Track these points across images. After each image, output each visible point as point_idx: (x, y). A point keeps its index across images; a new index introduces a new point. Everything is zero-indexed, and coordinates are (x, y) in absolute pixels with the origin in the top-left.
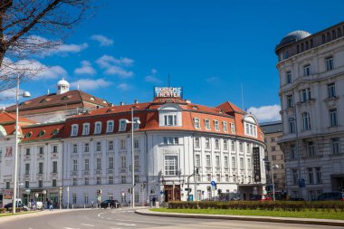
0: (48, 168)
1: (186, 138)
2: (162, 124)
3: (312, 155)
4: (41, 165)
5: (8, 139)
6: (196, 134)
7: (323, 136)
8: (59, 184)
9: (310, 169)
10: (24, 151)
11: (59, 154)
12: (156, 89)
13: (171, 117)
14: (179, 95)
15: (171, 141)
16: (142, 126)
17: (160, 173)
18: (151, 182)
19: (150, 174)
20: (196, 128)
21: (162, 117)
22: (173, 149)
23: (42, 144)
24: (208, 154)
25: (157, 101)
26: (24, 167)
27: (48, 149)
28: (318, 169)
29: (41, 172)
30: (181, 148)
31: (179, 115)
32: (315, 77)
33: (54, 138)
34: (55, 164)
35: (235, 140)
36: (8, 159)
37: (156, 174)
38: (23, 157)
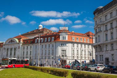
0: (29, 53)
1: (69, 44)
2: (61, 39)
3: (101, 51)
4: (27, 52)
5: (19, 44)
6: (73, 43)
7: (104, 44)
8: (32, 58)
9: (100, 56)
10: (23, 48)
11: (32, 49)
12: (60, 27)
13: (64, 37)
14: (67, 30)
15: (64, 45)
16: (55, 40)
17: (60, 55)
18: (57, 58)
19: (56, 56)
20: (73, 41)
21: (61, 37)
22: (64, 48)
23: (27, 45)
24: (78, 49)
25: (60, 32)
26: (23, 52)
27: (29, 47)
28: (102, 55)
29: (27, 54)
30: (67, 47)
31: (67, 36)
32: (102, 23)
33: (31, 43)
34: (31, 51)
35: (89, 45)
36: (19, 50)
37: (58, 56)
38: (23, 49)
